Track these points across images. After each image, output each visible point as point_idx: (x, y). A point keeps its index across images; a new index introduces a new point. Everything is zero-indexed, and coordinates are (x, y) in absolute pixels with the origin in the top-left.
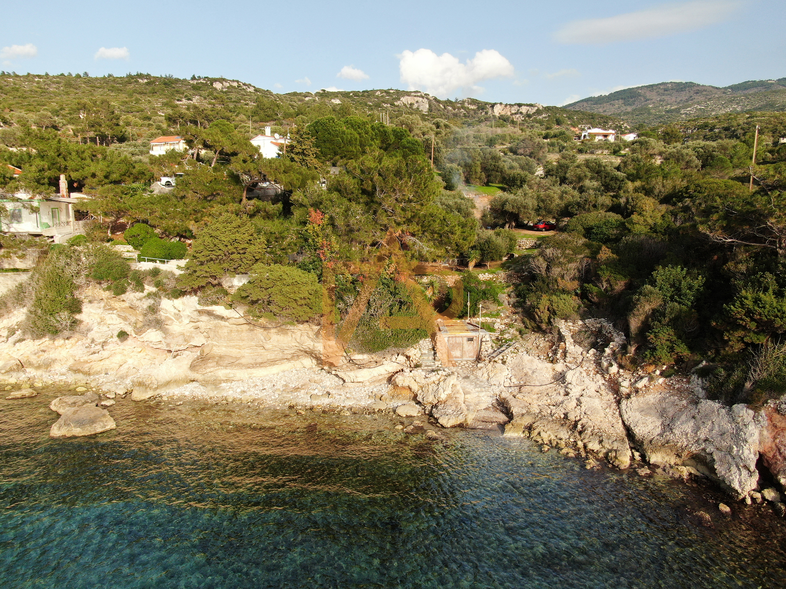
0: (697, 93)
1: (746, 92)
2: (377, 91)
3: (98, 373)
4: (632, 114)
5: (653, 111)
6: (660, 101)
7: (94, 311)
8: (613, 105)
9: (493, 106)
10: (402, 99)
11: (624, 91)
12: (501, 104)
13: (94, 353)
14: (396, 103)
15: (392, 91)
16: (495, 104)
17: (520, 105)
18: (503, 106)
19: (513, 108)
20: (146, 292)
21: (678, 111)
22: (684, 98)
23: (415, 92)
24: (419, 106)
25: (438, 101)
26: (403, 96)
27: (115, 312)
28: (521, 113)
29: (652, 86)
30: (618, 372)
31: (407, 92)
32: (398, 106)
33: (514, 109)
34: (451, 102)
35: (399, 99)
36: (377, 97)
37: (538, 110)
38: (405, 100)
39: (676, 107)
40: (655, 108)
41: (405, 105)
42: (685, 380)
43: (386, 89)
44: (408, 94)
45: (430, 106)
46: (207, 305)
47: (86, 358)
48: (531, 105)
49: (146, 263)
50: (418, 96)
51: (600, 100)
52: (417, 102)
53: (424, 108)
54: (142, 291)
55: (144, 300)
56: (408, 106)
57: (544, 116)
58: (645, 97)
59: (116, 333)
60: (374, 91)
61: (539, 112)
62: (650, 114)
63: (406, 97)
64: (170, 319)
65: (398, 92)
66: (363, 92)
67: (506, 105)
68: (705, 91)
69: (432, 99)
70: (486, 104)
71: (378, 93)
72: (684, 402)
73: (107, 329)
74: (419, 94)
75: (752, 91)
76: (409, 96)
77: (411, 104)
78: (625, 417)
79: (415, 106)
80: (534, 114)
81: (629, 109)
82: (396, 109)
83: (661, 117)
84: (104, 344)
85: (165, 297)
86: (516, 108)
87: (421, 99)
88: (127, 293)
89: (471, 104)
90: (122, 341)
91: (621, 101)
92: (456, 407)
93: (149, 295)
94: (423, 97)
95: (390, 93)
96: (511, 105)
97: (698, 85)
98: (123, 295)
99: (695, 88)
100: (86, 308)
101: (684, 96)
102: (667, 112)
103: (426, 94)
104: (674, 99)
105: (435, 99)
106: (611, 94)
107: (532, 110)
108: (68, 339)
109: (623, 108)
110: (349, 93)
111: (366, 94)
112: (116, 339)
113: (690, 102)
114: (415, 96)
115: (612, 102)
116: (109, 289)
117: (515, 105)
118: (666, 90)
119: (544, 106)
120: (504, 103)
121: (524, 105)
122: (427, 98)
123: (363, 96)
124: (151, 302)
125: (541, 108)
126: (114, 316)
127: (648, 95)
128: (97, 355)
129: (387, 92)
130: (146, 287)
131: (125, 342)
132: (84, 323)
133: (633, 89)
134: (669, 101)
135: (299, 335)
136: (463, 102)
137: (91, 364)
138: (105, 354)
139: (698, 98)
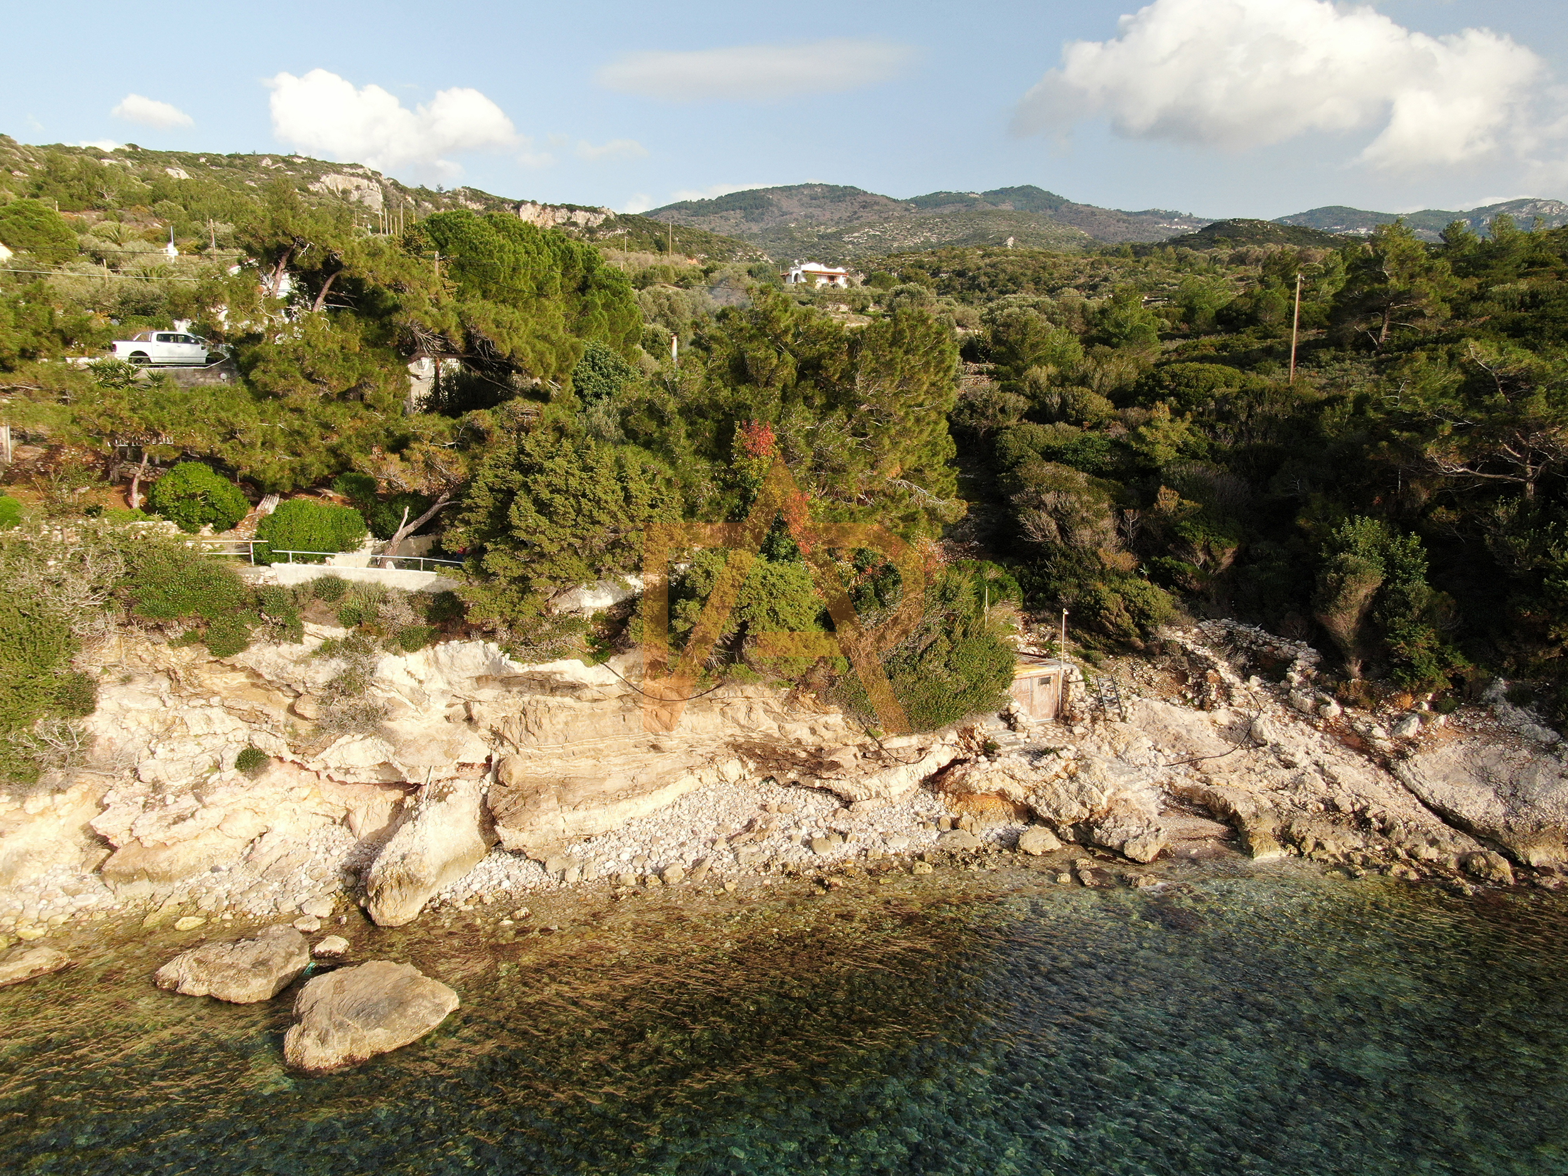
0: (864, 207)
1: (938, 210)
2: (264, 156)
3: (190, 871)
4: (764, 238)
5: (797, 235)
6: (806, 216)
7: (139, 706)
8: (727, 219)
9: (518, 206)
10: (324, 178)
11: (743, 193)
12: (534, 203)
13: (180, 819)
14: (311, 188)
15: (299, 161)
16: (523, 203)
17: (571, 208)
18: (538, 208)
19: (558, 214)
20: (311, 642)
21: (838, 235)
22: (846, 215)
23: (351, 166)
24: (362, 197)
25: (403, 190)
26: (326, 173)
27: (215, 700)
28: (575, 224)
29: (789, 189)
30: (1343, 713)
31: (333, 165)
32: (316, 194)
33: (561, 216)
34: (429, 193)
35: (318, 179)
36: (266, 170)
37: (607, 219)
38: (330, 181)
39: (834, 229)
40: (800, 229)
41: (332, 192)
42: (1483, 714)
43: (284, 154)
44: (336, 169)
45: (385, 198)
46: (541, 659)
47: (160, 836)
48: (593, 210)
49: (292, 566)
50: (359, 175)
51: (702, 208)
52: (358, 188)
53: (375, 200)
54: (297, 637)
55: (316, 662)
56: (340, 195)
57: (619, 232)
58: (780, 209)
59: (231, 757)
60: (256, 159)
61: (608, 224)
62: (793, 239)
63: (333, 176)
64: (402, 705)
65: (311, 163)
66: (229, 156)
67: (544, 207)
68: (876, 203)
69: (388, 183)
70: (503, 201)
71: (267, 162)
72: (1525, 752)
73: (198, 750)
74: (360, 171)
75: (947, 210)
76: (339, 173)
77: (345, 192)
78: (1425, 793)
79: (355, 196)
80: (600, 227)
81: (755, 228)
82: (314, 199)
83: (813, 246)
84: (199, 789)
85: (385, 648)
86: (564, 212)
87: (365, 182)
88: (254, 649)
89: (471, 200)
90: (255, 776)
91: (739, 214)
92: (1140, 819)
93: (328, 649)
94: (369, 179)
95: (294, 164)
96: (554, 208)
97: (865, 193)
98: (240, 655)
99: (861, 198)
100: (109, 699)
101: (843, 210)
102: (821, 237)
103: (374, 173)
104: (828, 215)
105: (395, 184)
106: (720, 198)
107: (597, 221)
108: (59, 790)
109: (745, 226)
110: (197, 157)
111: (238, 162)
112: (230, 772)
113: (856, 223)
114: (353, 175)
115: (724, 214)
116: (188, 640)
117: (562, 206)
118: (814, 198)
119: (619, 213)
120: (540, 202)
121: (582, 209)
122: (379, 182)
123: (230, 165)
124: (337, 665)
125: (612, 217)
126: (217, 713)
127: (786, 204)
128: (190, 822)
129: (288, 161)
130: (310, 627)
131: (264, 779)
132: (100, 741)
133: (757, 191)
134: (821, 219)
135: (744, 709)
136: (455, 195)
137: (175, 849)
138: (211, 816)
139: (868, 216)
